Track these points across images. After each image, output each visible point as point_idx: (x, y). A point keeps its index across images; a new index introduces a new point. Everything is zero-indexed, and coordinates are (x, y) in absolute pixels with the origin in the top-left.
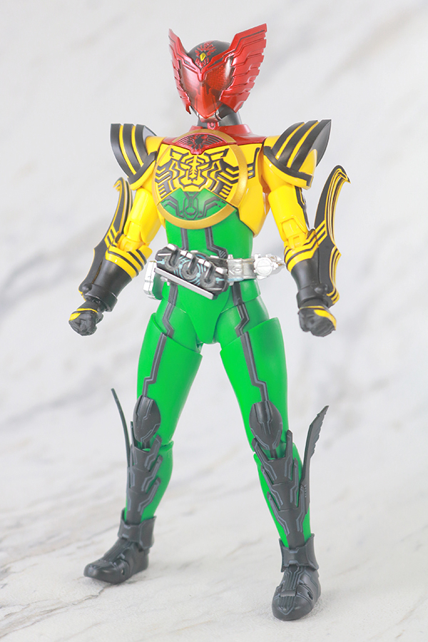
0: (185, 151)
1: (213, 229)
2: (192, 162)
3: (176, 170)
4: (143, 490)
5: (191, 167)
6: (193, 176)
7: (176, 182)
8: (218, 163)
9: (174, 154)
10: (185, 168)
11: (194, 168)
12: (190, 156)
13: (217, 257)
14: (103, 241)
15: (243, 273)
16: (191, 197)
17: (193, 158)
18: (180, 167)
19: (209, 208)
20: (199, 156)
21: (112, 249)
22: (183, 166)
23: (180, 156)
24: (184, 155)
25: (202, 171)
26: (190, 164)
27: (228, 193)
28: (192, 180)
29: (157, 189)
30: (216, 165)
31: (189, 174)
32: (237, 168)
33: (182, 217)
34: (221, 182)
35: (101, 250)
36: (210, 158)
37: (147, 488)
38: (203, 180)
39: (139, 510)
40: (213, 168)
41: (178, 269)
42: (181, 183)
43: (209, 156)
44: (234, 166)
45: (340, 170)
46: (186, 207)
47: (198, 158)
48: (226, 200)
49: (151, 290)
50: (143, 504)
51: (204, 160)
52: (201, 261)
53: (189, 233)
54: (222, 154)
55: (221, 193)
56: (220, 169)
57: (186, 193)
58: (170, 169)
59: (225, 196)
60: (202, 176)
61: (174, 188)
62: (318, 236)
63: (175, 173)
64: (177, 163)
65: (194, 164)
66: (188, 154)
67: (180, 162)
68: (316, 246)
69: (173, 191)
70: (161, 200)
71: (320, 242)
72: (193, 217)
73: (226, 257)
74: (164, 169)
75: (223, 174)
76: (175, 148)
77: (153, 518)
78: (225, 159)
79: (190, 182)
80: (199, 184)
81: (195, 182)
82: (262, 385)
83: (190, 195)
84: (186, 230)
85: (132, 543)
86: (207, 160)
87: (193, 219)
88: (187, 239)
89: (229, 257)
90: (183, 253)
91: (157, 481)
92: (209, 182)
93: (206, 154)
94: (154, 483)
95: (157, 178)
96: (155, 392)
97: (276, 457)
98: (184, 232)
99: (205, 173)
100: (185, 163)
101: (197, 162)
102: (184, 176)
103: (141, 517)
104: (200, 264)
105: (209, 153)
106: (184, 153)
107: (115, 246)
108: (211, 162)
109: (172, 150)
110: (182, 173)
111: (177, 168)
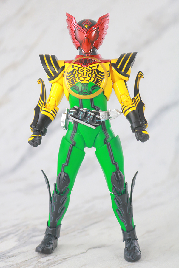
0: (79, 66)
1: (94, 99)
2: (84, 70)
3: (77, 74)
4: (58, 213)
5: (84, 72)
6: (85, 76)
7: (77, 79)
8: (95, 70)
9: (74, 67)
10: (81, 73)
11: (85, 73)
12: (83, 68)
13: (95, 111)
14: (38, 105)
15: (105, 117)
16: (85, 85)
17: (84, 69)
18: (78, 73)
19: (93, 90)
20: (87, 68)
21: (43, 109)
22: (80, 72)
23: (78, 68)
24: (79, 68)
25: (89, 74)
26: (83, 71)
27: (100, 83)
28: (85, 78)
29: (68, 82)
30: (94, 72)
31: (83, 76)
32: (103, 73)
33: (81, 94)
34: (97, 79)
35: (37, 110)
36: (92, 69)
37: (60, 212)
38: (89, 78)
39: (56, 221)
40: (93, 73)
41: (80, 117)
42: (79, 80)
43: (91, 68)
44: (102, 72)
45: (141, 73)
46: (82, 90)
47: (86, 68)
48: (100, 86)
49: (64, 125)
50: (58, 219)
51: (89, 70)
52: (89, 113)
53: (83, 101)
54: (96, 67)
55: (98, 83)
56: (96, 73)
57: (82, 83)
58: (74, 73)
59: (100, 85)
60: (89, 76)
61: (76, 82)
62: (136, 101)
63: (76, 76)
64: (76, 71)
65: (85, 71)
66: (81, 67)
67: (78, 70)
68: (137, 105)
69: (76, 83)
70: (70, 87)
71: (137, 103)
72: (86, 94)
73: (99, 111)
74: (71, 74)
75: (98, 75)
76: (75, 65)
77: (61, 224)
78: (98, 69)
79: (84, 79)
80: (88, 80)
81: (86, 79)
82: (116, 164)
83: (84, 85)
84: (81, 99)
85: (53, 236)
86: (91, 70)
87: (86, 95)
88: (82, 103)
89: (100, 111)
90: (81, 109)
91: (64, 208)
92: (93, 79)
93: (89, 67)
94: (63, 209)
95: (67, 78)
96: (67, 170)
97: (121, 194)
98: (81, 100)
99: (90, 75)
100: (81, 71)
101: (86, 70)
102: (81, 76)
103: (56, 224)
104: (89, 114)
105: (91, 67)
106: (79, 67)
107: (45, 108)
108: (92, 70)
109: (73, 66)
110: (80, 75)
111: (77, 73)
